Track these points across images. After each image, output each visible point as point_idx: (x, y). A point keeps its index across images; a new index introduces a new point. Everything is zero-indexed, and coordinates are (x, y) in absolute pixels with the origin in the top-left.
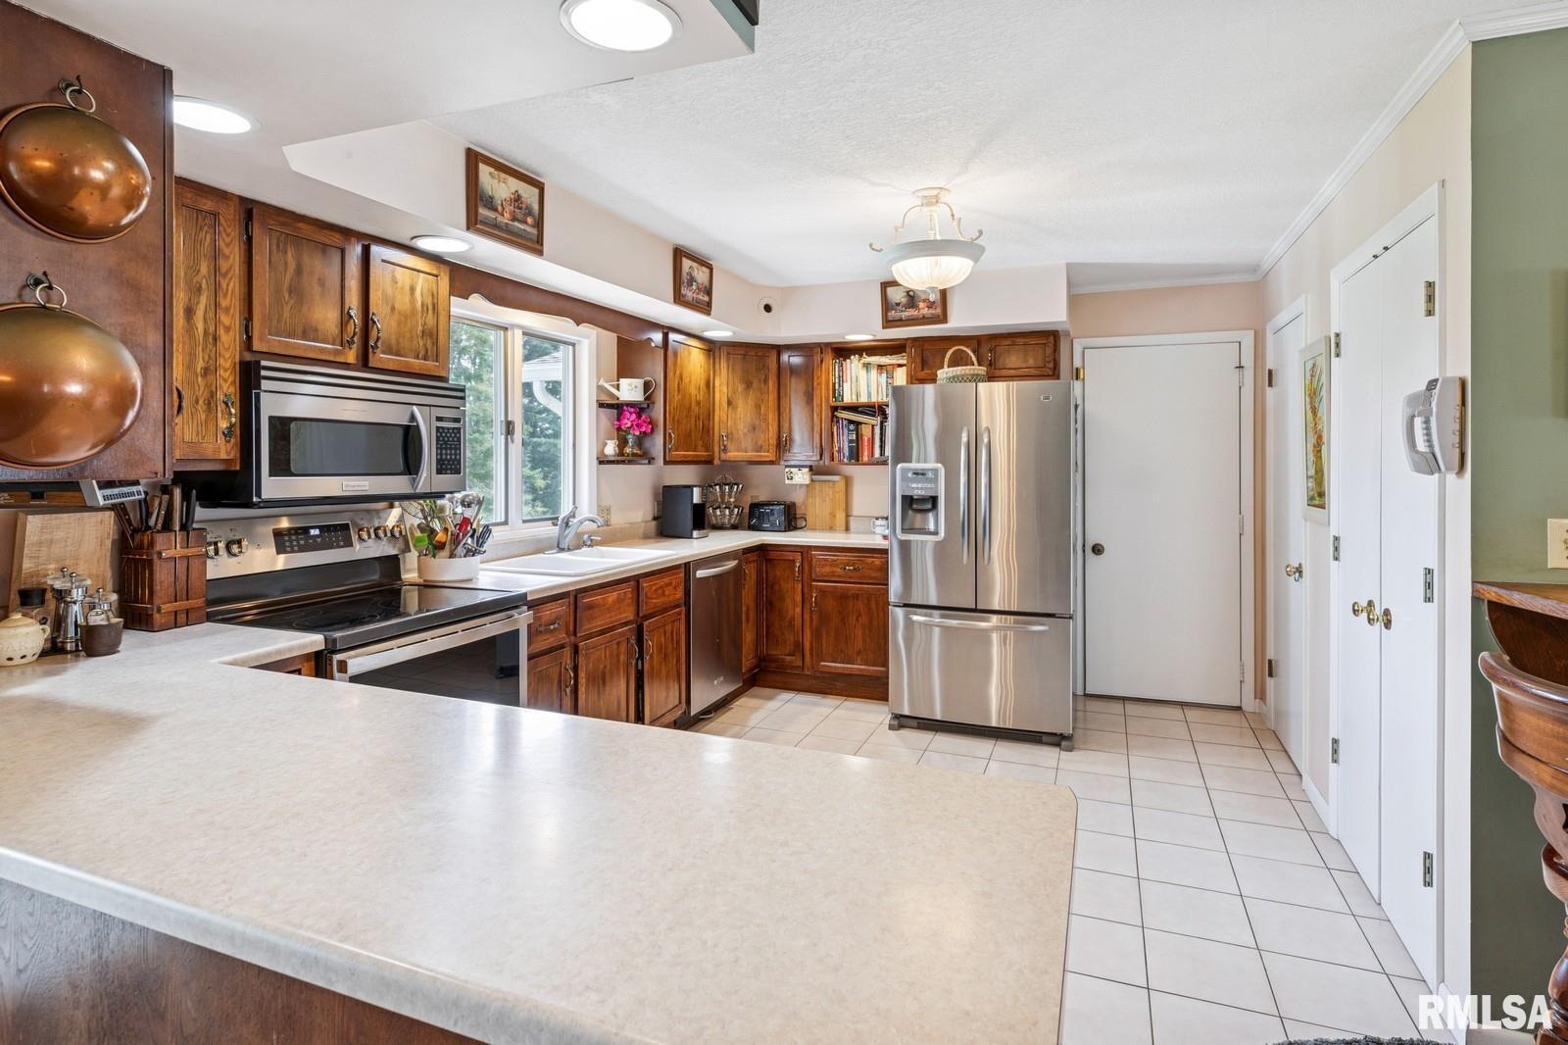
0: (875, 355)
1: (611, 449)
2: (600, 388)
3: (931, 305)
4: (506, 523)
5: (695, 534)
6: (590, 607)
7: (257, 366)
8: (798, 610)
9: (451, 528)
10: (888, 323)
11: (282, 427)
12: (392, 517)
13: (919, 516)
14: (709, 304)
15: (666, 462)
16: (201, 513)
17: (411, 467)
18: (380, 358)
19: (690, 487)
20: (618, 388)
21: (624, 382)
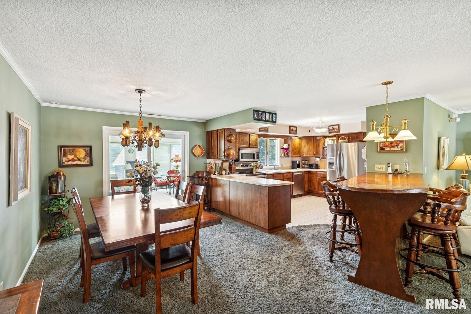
0: (331, 137)
1: (283, 155)
2: (281, 146)
3: (337, 129)
4: (267, 166)
5: (297, 168)
6: (275, 176)
7: (240, 149)
8: (315, 182)
9: (259, 165)
10: (329, 133)
11: (242, 154)
12: (252, 164)
13: (331, 166)
14: (296, 133)
15: (291, 157)
16: (235, 163)
17: (254, 158)
18: (251, 146)
19: (297, 161)
20: (284, 146)
21: (285, 145)
